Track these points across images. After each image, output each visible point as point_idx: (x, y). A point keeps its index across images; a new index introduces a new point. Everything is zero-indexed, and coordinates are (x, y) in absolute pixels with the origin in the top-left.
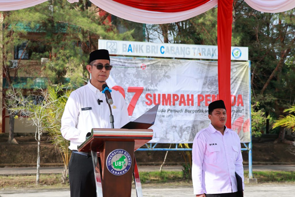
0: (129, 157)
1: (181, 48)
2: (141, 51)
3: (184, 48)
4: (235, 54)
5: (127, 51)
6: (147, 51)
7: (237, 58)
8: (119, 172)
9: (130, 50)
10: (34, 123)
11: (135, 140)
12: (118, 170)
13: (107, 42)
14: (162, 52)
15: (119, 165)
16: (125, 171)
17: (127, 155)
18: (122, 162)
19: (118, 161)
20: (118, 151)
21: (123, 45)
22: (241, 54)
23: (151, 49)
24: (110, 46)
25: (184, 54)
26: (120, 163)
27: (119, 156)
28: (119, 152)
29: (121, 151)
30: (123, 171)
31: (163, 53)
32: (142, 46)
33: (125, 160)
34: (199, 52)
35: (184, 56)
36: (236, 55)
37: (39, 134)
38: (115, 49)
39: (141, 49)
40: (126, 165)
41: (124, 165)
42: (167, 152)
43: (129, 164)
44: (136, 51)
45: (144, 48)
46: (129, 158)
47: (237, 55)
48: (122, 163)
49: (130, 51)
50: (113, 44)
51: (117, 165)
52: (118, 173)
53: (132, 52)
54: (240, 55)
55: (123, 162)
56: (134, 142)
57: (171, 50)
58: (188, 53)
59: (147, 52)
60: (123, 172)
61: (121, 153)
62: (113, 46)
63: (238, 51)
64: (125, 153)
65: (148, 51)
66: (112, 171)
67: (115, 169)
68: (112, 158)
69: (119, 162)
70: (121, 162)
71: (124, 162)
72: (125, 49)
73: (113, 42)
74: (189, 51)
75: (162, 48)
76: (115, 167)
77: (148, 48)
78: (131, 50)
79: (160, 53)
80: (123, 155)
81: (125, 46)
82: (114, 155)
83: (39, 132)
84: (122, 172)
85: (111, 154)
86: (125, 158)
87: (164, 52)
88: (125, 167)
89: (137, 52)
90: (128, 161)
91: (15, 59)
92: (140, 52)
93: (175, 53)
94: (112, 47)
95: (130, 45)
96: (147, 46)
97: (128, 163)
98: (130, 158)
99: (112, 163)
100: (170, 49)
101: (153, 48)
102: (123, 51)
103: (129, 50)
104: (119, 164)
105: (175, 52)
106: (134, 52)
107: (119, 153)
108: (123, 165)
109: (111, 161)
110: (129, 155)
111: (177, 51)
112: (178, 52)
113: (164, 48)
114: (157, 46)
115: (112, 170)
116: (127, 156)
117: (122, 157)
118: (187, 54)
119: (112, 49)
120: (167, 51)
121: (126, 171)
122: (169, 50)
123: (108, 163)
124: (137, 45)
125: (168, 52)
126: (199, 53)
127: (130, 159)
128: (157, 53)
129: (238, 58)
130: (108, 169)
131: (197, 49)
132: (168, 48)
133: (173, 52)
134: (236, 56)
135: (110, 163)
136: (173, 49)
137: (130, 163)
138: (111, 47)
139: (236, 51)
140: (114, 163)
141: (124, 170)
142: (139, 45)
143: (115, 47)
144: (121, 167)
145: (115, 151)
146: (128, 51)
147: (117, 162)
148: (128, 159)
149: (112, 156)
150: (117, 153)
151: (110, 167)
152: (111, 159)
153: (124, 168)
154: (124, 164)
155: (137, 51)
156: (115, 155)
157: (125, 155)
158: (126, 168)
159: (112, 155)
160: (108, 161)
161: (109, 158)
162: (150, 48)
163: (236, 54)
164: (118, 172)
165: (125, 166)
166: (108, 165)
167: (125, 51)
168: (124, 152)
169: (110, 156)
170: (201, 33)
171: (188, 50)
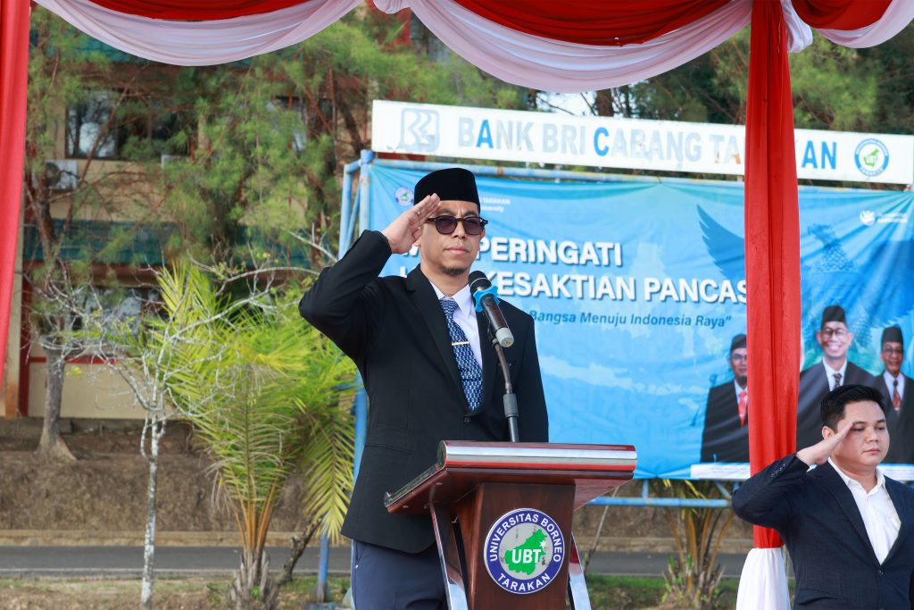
0: (555, 534)
1: (670, 135)
2: (523, 144)
3: (681, 135)
4: (865, 159)
5: (476, 141)
6: (545, 143)
7: (873, 175)
8: (526, 582)
9: (485, 139)
10: (137, 396)
11: (577, 481)
12: (522, 576)
13: (404, 111)
14: (602, 148)
15: (525, 561)
16: (542, 581)
17: (551, 528)
18: (534, 551)
19: (523, 547)
20: (521, 515)
21: (462, 120)
22: (887, 159)
23: (559, 138)
24: (414, 125)
25: (680, 159)
26: (528, 553)
27: (526, 530)
28: (524, 517)
29: (532, 514)
30: (538, 581)
31: (602, 153)
32: (530, 125)
33: (543, 544)
34: (733, 152)
35: (679, 165)
36: (869, 164)
37: (154, 434)
38: (432, 137)
39: (524, 136)
40: (547, 562)
41: (541, 560)
42: (607, 508)
43: (557, 558)
44: (507, 143)
45: (536, 136)
46: (556, 538)
47: (873, 165)
48: (534, 554)
49: (484, 145)
50: (424, 117)
51: (517, 559)
52: (522, 587)
53: (491, 146)
54: (885, 166)
55: (537, 551)
56: (574, 485)
57: (633, 142)
58: (693, 153)
59: (546, 149)
60: (539, 583)
61: (532, 522)
62: (425, 125)
63: (877, 151)
64: (545, 521)
65: (550, 143)
66: (503, 580)
67: (512, 574)
68: (501, 537)
69: (525, 551)
70: (530, 551)
71: (540, 551)
72: (466, 138)
73: (424, 111)
74: (698, 149)
75: (602, 136)
76: (512, 567)
77: (550, 132)
78: (489, 140)
79: (595, 152)
80: (538, 527)
81: (466, 126)
82: (508, 529)
83: (154, 428)
84: (534, 585)
85: (500, 525)
86: (543, 538)
87: (607, 149)
88: (545, 567)
89: (508, 148)
90: (554, 547)
91: (68, 156)
92: (520, 149)
93: (647, 154)
94: (421, 129)
95: (485, 123)
96: (547, 127)
97: (554, 554)
98: (559, 537)
99: (502, 554)
100: (628, 138)
101: (569, 133)
102: (461, 143)
103: (481, 141)
104: (525, 556)
105: (647, 150)
106: (499, 147)
107: (524, 522)
108: (536, 561)
109: (498, 546)
110: (556, 529)
111: (656, 146)
112: (656, 150)
113: (606, 134)
114: (583, 128)
115: (503, 576)
116: (549, 533)
117: (534, 533)
118: (692, 159)
119: (419, 133)
120: (620, 145)
121: (548, 581)
122: (625, 143)
123: (489, 553)
124: (510, 124)
125: (623, 148)
126: (736, 153)
127: (561, 541)
128: (582, 151)
129: (877, 174)
130: (489, 571)
131: (727, 139)
132: (621, 133)
133: (638, 149)
134: (869, 168)
135: (497, 554)
136: (638, 138)
137: (561, 554)
138: (416, 129)
139: (871, 148)
140: (509, 554)
141: (539, 578)
142: (519, 124)
143: (431, 130)
144: (531, 567)
145: (514, 516)
146: (479, 145)
147: (517, 549)
148: (554, 543)
149: (504, 530)
150: (520, 522)
151: (497, 567)
152: (499, 542)
153: (540, 569)
154: (542, 556)
155: (509, 143)
156: (512, 527)
157: (545, 528)
158: (546, 572)
159: (502, 528)
160: (489, 549)
161: (493, 536)
162: (556, 132)
163: (871, 160)
164: (520, 582)
165: (543, 563)
166: (489, 558)
167: (468, 144)
168: (541, 518)
169: (495, 532)
170: (732, 79)
171: (694, 142)
